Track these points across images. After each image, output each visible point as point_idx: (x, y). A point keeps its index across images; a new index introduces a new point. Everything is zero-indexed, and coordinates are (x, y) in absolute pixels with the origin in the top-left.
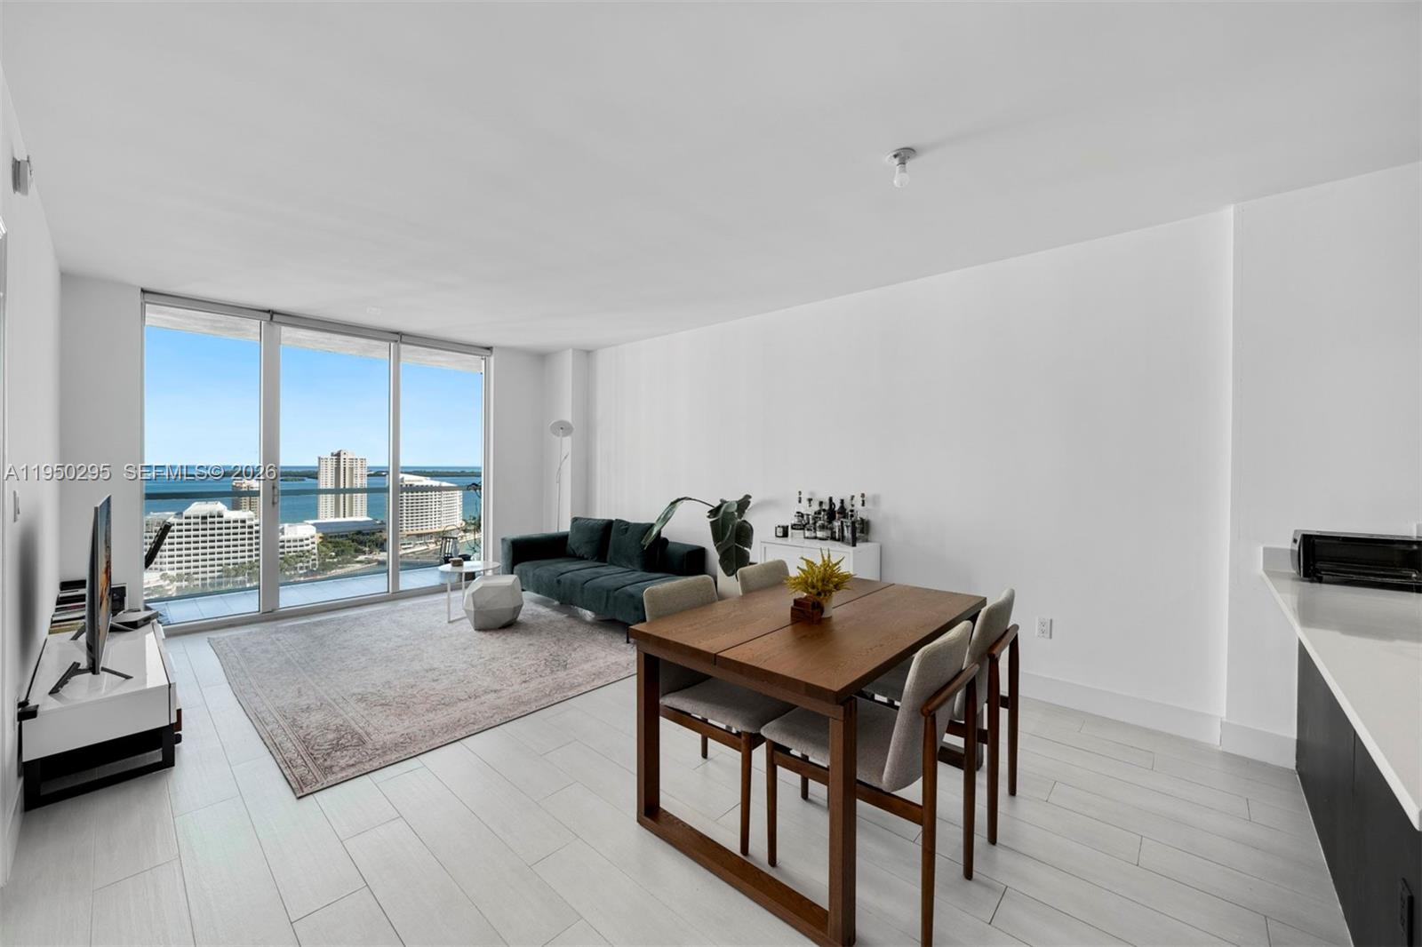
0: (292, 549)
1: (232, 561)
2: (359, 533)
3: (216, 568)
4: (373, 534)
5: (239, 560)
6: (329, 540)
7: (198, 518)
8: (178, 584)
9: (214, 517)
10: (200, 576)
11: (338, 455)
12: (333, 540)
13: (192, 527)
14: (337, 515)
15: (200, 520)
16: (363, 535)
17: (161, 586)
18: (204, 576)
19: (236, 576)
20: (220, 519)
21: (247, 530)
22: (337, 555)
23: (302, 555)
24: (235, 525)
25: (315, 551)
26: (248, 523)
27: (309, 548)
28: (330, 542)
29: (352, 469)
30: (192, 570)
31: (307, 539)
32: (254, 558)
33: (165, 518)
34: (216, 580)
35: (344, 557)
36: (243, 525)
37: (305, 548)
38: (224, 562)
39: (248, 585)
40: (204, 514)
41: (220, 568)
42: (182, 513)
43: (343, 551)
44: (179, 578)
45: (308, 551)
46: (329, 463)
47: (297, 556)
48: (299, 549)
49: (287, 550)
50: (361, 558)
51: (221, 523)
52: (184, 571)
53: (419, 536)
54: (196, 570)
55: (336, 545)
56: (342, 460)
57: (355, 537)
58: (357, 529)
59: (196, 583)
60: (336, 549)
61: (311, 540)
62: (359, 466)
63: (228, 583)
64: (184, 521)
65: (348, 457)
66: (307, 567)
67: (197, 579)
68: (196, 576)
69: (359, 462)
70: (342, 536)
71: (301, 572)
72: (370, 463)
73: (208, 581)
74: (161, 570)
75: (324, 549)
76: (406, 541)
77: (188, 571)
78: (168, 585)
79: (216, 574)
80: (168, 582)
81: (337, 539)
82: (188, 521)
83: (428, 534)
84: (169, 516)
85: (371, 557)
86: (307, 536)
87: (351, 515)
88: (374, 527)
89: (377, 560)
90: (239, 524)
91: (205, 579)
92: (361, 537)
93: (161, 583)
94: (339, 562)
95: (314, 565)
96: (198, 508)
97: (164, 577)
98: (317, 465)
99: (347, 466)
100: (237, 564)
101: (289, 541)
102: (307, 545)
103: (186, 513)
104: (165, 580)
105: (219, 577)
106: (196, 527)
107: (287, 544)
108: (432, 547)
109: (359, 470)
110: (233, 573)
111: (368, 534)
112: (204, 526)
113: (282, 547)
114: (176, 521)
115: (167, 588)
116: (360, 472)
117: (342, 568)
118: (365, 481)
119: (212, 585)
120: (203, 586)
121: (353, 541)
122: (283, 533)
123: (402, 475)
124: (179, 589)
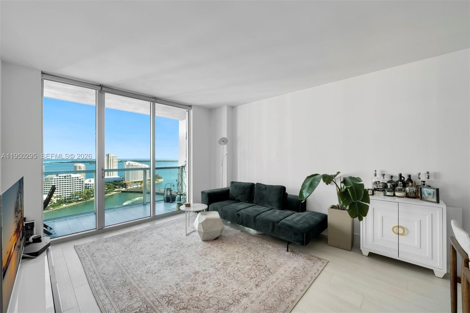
1: (74, 191)
2: (115, 181)
3: (69, 193)
4: (120, 182)
5: (76, 191)
7: (63, 177)
8: (57, 199)
9: (68, 176)
11: (108, 155)
12: (107, 184)
13: (61, 180)
14: (108, 175)
15: (64, 177)
16: (117, 182)
18: (65, 196)
19: (75, 196)
20: (70, 177)
21: (79, 181)
22: (108, 189)
24: (75, 179)
26: (79, 178)
28: (106, 185)
29: (113, 160)
30: (61, 194)
32: (81, 190)
33: (52, 177)
34: (69, 197)
35: (110, 189)
38: (72, 191)
39: (79, 199)
42: (58, 175)
43: (110, 188)
44: (57, 197)
49: (92, 187)
50: (116, 190)
51: (70, 178)
53: (135, 182)
54: (63, 194)
55: (108, 185)
56: (109, 157)
57: (114, 183)
59: (63, 198)
60: (108, 187)
62: (115, 159)
63: (73, 198)
64: (59, 178)
65: (112, 155)
67: (63, 197)
70: (110, 183)
72: (118, 158)
76: (131, 184)
77: (60, 194)
79: (69, 195)
81: (108, 184)
82: (60, 178)
83: (138, 181)
85: (119, 189)
87: (113, 176)
88: (120, 179)
89: (121, 191)
91: (66, 197)
94: (109, 191)
99: (111, 159)
107: (92, 185)
108: (139, 186)
110: (74, 195)
112: (65, 179)
113: (90, 186)
114: (56, 178)
115: (53, 200)
116: (115, 161)
117: (110, 193)
118: (117, 164)
119: (68, 199)
120: (65, 199)
121: (113, 184)
122: (90, 182)
123: (129, 162)
124: (57, 200)
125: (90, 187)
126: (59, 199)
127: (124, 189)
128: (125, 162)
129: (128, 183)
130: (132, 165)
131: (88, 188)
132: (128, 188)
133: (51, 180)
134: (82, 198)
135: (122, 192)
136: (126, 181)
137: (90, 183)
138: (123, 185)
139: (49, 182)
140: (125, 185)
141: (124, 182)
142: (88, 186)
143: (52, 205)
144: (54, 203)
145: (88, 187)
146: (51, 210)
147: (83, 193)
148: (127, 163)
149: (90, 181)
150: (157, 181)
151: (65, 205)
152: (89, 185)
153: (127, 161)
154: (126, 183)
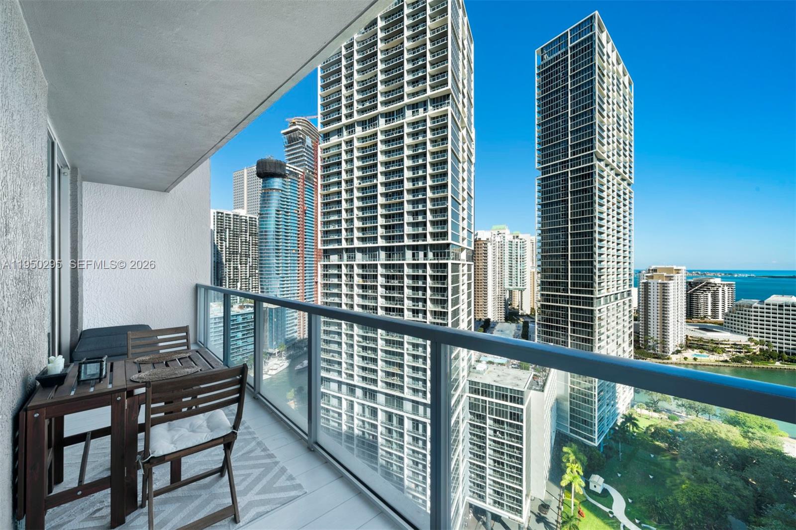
3: (791, 342)
7: (776, 305)
8: (761, 347)
9: (789, 306)
10: (778, 345)
13: (771, 311)
15: (777, 307)
17: (748, 346)
18: (781, 345)
20: (794, 309)
30: (771, 340)
33: (751, 303)
34: (791, 351)
40: (780, 303)
42: (763, 302)
44: (762, 343)
52: (765, 339)
54: (774, 340)
59: (774, 349)
64: (765, 306)
67: (776, 347)
68: (774, 344)
73: (784, 350)
74: (749, 335)
78: (753, 346)
79: (791, 346)
80: (753, 344)
82: (768, 307)
84: (755, 302)
91: (782, 348)
93: (749, 343)
96: (775, 299)
97: (750, 340)
103: (766, 301)
104: (751, 342)
106: (775, 311)
112: (781, 312)
114: (759, 306)
115: (753, 347)
119: (787, 353)
120: (780, 352)
124: (761, 350)
126: (765, 347)
133: (747, 309)
139: (744, 312)
143: (749, 356)
144: (755, 353)
146: (748, 364)
151: (781, 363)
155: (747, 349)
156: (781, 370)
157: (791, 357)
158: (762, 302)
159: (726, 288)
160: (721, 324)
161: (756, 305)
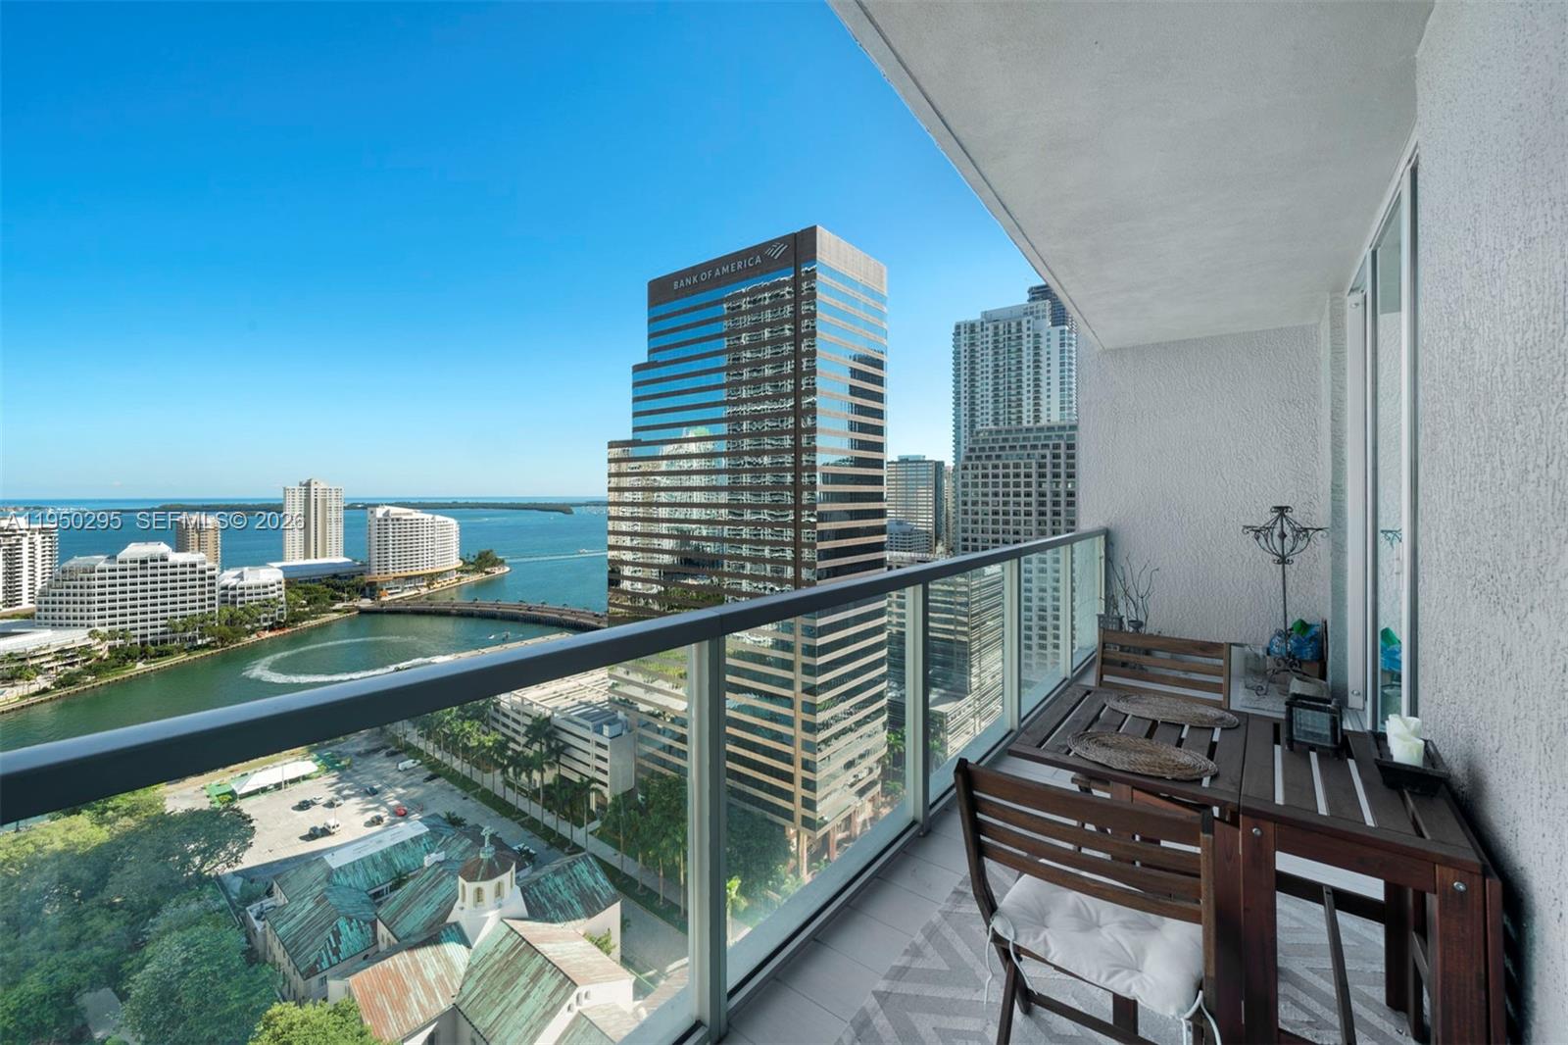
0: (254, 597)
1: (179, 613)
2: (335, 576)
3: (159, 622)
4: (353, 577)
5: (188, 612)
6: (299, 585)
7: (136, 562)
8: (111, 643)
9: (156, 561)
10: (139, 632)
11: (308, 484)
12: (303, 585)
13: (128, 573)
14: (307, 556)
15: (138, 565)
16: (340, 578)
17: (89, 646)
18: (144, 632)
19: (185, 631)
20: (164, 563)
21: (197, 576)
22: (309, 603)
23: (266, 604)
24: (183, 569)
25: (283, 599)
26: (199, 567)
27: (276, 595)
28: (301, 588)
29: (324, 501)
30: (129, 626)
31: (272, 585)
32: (207, 609)
33: (93, 563)
34: (159, 637)
35: (317, 605)
36: (192, 569)
37: (270, 596)
38: (169, 614)
39: (199, 642)
40: (143, 557)
41: (165, 622)
42: (115, 557)
43: (316, 598)
44: (112, 635)
45: (274, 599)
46: (297, 494)
47: (261, 606)
48: (262, 597)
49: (247, 598)
50: (339, 606)
51: (165, 567)
52: (118, 627)
53: (409, 578)
54: (134, 625)
55: (307, 591)
56: (313, 491)
57: (331, 581)
58: (333, 571)
59: (134, 640)
60: (308, 597)
61: (277, 586)
62: (334, 497)
63: (174, 640)
64: (118, 566)
65: (322, 485)
66: (272, 619)
67: (136, 636)
68: (133, 632)
69: (334, 494)
70: (314, 581)
71: (265, 624)
72: (343, 495)
73: (149, 638)
74: (89, 626)
75: (293, 596)
76: (392, 585)
77: (123, 626)
78: (98, 644)
79: (159, 630)
80: (98, 640)
81: (308, 585)
82: (123, 566)
83: (419, 576)
84: (99, 561)
85: (351, 604)
86: (273, 581)
87: (324, 556)
88: (354, 569)
89: (358, 608)
90: (188, 569)
91: (146, 636)
92: (338, 581)
93: (90, 641)
94: (312, 612)
95: (281, 616)
96: (135, 550)
97: (93, 634)
98: (282, 496)
99: (319, 498)
100: (185, 616)
101: (250, 588)
102: (273, 592)
103: (120, 556)
104: (94, 639)
105: (162, 633)
106: (134, 573)
107: (247, 592)
108: (424, 591)
109: (334, 502)
110: (181, 628)
111: (346, 578)
112: (144, 572)
113: (242, 595)
114: (108, 566)
115: (97, 648)
116: (334, 505)
117: (316, 618)
118: (341, 515)
119: (154, 643)
120: (143, 644)
121: (328, 586)
122: (242, 579)
123: (387, 508)
124: (111, 649)
125: (239, 599)
126: (119, 642)
127: (366, 603)
128: (370, 509)
129: (384, 583)
130: (398, 520)
131: (234, 603)
132: (383, 599)
133: (86, 576)
134: (209, 639)
135: (363, 612)
136: (375, 576)
137: (241, 583)
138: (363, 589)
139: (78, 583)
140: (371, 590)
141: (368, 578)
142: (231, 593)
143: (90, 667)
144: (100, 658)
145: (234, 596)
146: (89, 683)
147: (213, 619)
148: (380, 512)
149: (241, 577)
150: (487, 573)
151: (144, 663)
152: (238, 592)
153: (376, 506)
154: (375, 583)
155: (84, 654)
156: (145, 675)
157: (159, 647)
158: (112, 558)
159: (38, 538)
160: (29, 616)
161: (102, 565)
